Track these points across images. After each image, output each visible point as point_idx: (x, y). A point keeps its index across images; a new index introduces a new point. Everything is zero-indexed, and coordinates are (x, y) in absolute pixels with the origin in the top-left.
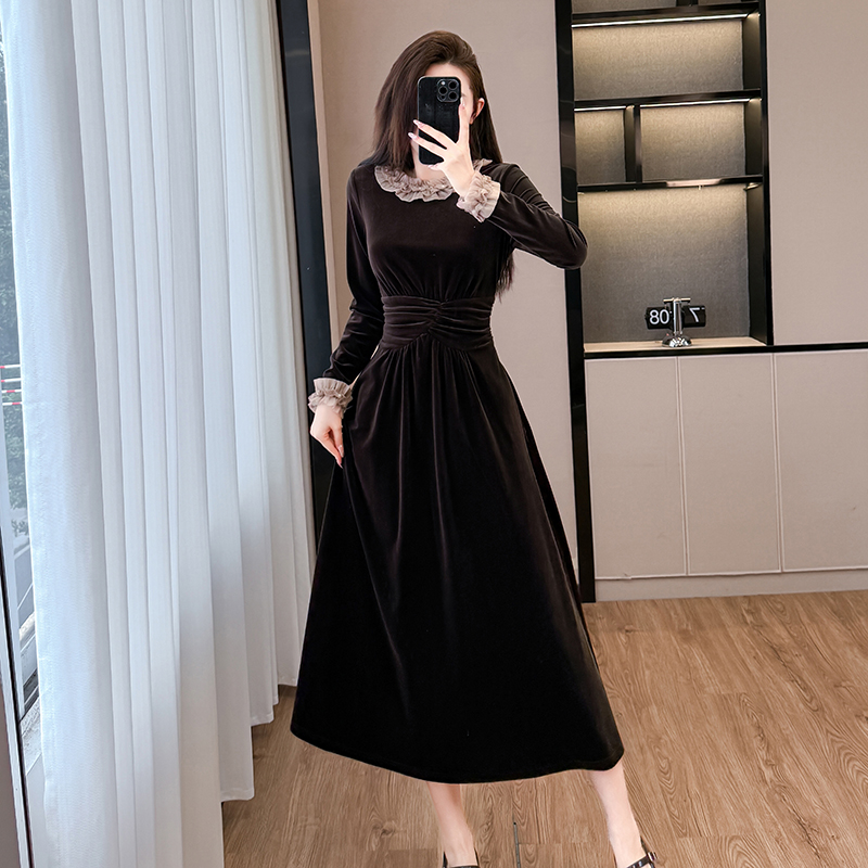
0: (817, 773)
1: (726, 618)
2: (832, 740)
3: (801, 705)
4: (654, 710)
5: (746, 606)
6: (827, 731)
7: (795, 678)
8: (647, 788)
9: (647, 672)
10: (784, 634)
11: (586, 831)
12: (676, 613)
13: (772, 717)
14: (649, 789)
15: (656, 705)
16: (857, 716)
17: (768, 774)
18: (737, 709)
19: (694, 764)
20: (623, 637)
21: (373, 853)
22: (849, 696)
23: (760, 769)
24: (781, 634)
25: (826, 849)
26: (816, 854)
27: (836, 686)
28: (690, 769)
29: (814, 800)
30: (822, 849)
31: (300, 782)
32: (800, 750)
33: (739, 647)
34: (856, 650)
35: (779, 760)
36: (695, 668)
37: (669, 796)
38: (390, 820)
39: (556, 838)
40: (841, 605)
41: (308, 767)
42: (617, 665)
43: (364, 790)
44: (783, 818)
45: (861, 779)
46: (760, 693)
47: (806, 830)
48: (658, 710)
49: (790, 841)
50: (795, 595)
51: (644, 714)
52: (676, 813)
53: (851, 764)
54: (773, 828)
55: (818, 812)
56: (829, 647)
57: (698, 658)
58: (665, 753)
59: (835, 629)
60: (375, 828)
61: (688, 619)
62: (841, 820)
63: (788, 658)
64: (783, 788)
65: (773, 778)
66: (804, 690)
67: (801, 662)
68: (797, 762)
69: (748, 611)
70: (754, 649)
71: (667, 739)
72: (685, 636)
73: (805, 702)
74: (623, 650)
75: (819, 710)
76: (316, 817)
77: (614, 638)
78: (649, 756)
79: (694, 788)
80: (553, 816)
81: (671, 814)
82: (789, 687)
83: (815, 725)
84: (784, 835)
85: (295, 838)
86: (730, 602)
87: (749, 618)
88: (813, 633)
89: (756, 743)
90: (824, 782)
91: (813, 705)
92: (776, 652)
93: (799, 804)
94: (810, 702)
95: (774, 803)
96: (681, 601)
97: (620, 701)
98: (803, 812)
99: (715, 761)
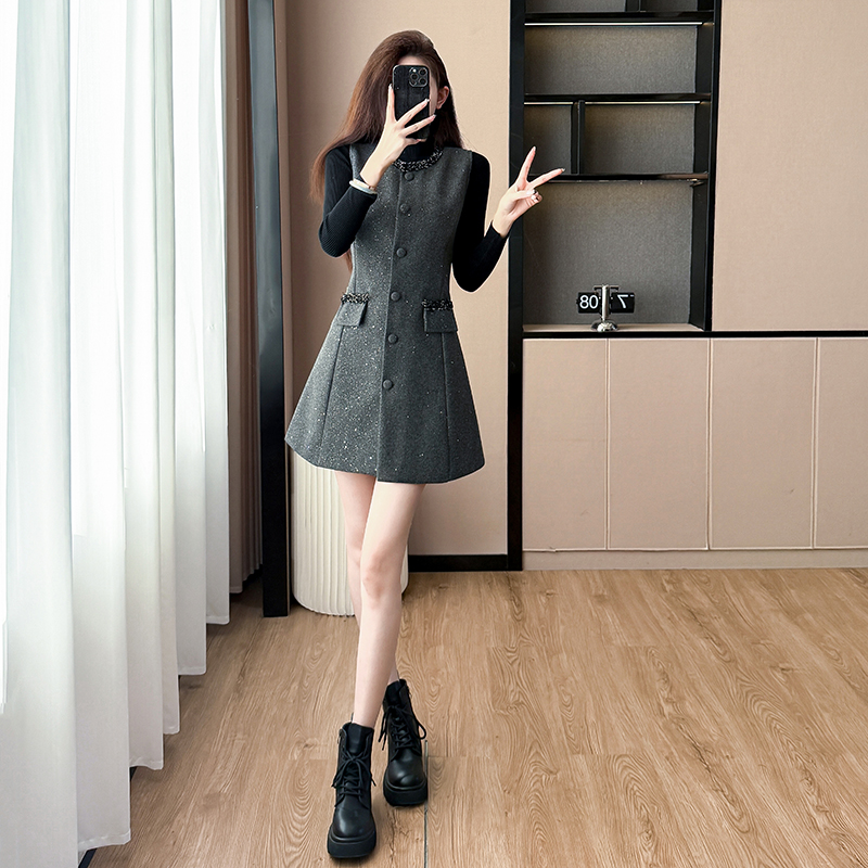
0: (721, 710)
1: (643, 586)
2: (741, 685)
3: (713, 657)
4: (564, 657)
5: (667, 577)
6: (737, 678)
7: (712, 636)
8: (549, 717)
9: (561, 627)
10: (705, 600)
11: (490, 748)
12: (594, 580)
13: (680, 666)
14: (551, 717)
15: (566, 652)
16: (771, 667)
17: (667, 709)
18: (643, 658)
19: (594, 698)
20: (543, 599)
21: (295, 761)
22: (766, 651)
23: (659, 705)
24: (702, 601)
25: (719, 765)
26: (708, 768)
27: (753, 643)
28: (591, 704)
29: (713, 729)
30: (713, 765)
31: (231, 708)
32: (705, 690)
33: (655, 611)
34: (781, 615)
35: (682, 699)
36: (606, 625)
37: (568, 723)
38: (312, 737)
39: (462, 753)
40: (771, 580)
41: (241, 696)
42: (535, 621)
43: (291, 714)
44: (676, 742)
45: (766, 715)
46: (670, 646)
47: (699, 752)
48: (568, 657)
49: (682, 760)
50: (723, 570)
51: (554, 659)
52: (573, 736)
53: (758, 704)
54: (665, 750)
55: (715, 738)
56: (753, 613)
57: (610, 616)
58: (569, 690)
59: (761, 597)
60: (299, 743)
61: (605, 586)
62: (738, 744)
63: (706, 620)
64: (681, 719)
65: (671, 710)
66: (719, 645)
67: (719, 623)
68: (701, 700)
69: (668, 582)
70: (670, 611)
71: (572, 679)
72: (600, 599)
73: (717, 654)
74: (543, 610)
75: (732, 662)
76: (244, 734)
77: (535, 599)
78: (554, 691)
79: (591, 718)
80: (461, 736)
81: (568, 737)
82: (703, 643)
83: (725, 673)
84: (676, 754)
85: (224, 749)
86: (650, 574)
87: (668, 587)
88: (738, 602)
89: (658, 685)
90: (726, 716)
91: (727, 657)
92: (694, 615)
93: (696, 732)
94: (724, 654)
95: (670, 731)
96: (600, 571)
97: (534, 650)
98: (700, 738)
99: (613, 698)
